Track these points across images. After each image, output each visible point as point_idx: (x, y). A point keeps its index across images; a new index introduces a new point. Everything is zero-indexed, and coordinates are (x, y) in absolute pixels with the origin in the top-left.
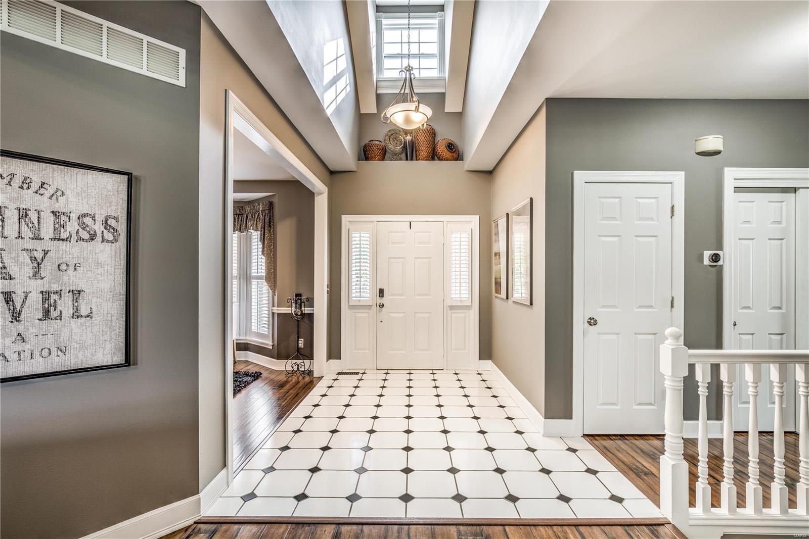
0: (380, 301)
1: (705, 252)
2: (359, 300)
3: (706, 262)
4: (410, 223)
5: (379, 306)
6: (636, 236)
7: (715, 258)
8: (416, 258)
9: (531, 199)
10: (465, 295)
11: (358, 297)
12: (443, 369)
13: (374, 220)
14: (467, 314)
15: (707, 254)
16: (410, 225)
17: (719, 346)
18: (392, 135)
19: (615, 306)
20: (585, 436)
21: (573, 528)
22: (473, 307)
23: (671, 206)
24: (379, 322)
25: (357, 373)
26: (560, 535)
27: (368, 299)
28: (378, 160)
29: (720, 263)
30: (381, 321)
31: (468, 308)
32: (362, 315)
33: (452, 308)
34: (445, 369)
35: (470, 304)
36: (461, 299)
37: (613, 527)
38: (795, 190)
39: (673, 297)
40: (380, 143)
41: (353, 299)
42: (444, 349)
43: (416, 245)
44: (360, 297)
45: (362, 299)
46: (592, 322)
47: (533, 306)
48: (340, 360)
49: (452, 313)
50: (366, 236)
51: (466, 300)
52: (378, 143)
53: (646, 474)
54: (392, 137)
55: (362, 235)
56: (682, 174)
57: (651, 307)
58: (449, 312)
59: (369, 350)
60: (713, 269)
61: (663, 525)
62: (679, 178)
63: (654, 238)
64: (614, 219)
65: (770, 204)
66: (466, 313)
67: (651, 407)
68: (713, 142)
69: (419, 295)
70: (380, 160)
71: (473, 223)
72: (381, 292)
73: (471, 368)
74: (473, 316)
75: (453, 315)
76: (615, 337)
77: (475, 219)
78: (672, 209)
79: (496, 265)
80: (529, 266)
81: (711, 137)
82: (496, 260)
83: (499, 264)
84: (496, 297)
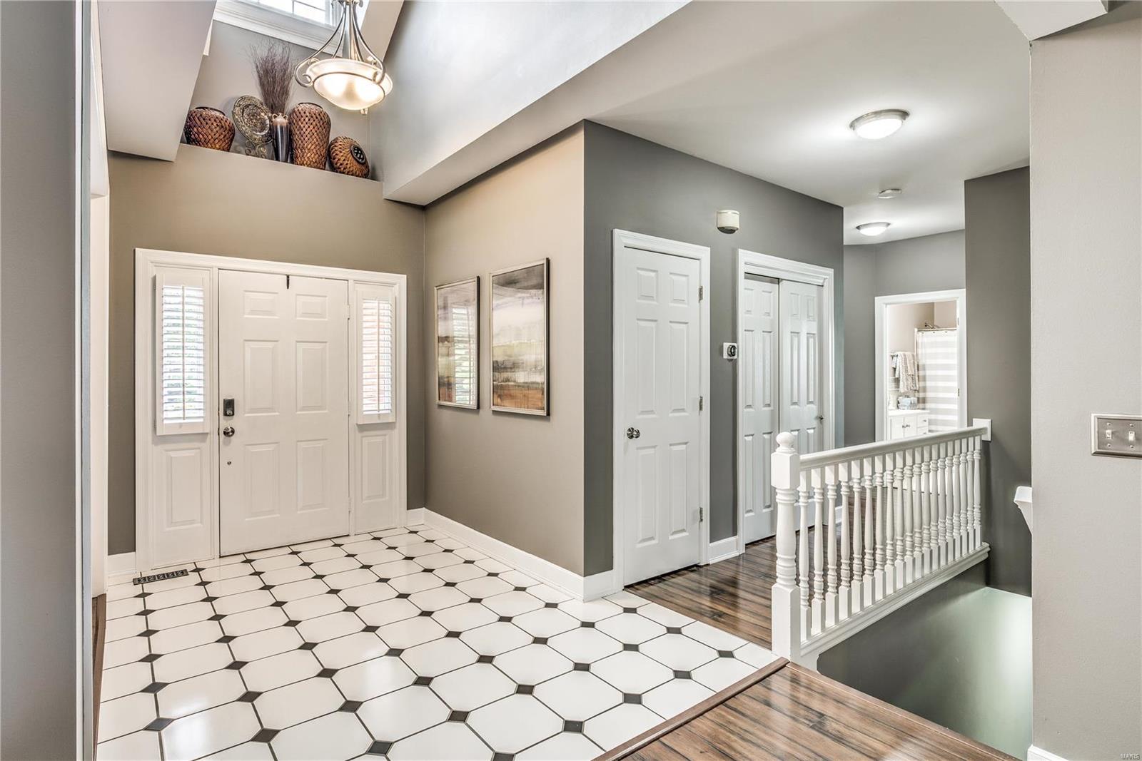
0: (226, 423)
1: (724, 344)
2: (181, 425)
3: (725, 356)
4: (288, 277)
5: (225, 433)
6: (671, 322)
7: (732, 352)
8: (297, 342)
9: (547, 261)
10: (386, 405)
11: (180, 418)
12: (348, 535)
13: (214, 264)
14: (387, 437)
15: (726, 345)
16: (288, 281)
18: (247, 106)
19: (652, 411)
20: (627, 587)
21: (721, 706)
22: (397, 425)
23: (698, 287)
24: (224, 463)
25: (182, 572)
26: (721, 722)
27: (202, 420)
28: (219, 149)
29: (735, 357)
30: (229, 463)
31: (389, 426)
32: (182, 453)
33: (363, 428)
34: (352, 533)
35: (394, 421)
36: (381, 412)
37: (753, 687)
38: (778, 281)
39: (701, 397)
40: (222, 116)
41: (165, 422)
42: (350, 500)
43: (298, 318)
44: (184, 418)
45: (186, 421)
46: (632, 434)
47: (551, 417)
48: (133, 553)
49: (362, 437)
50: (195, 296)
51: (388, 414)
52: (218, 114)
53: (720, 616)
54: (247, 111)
55: (187, 293)
56: (708, 250)
57: (683, 410)
58: (359, 435)
59: (201, 522)
60: (731, 363)
61: (784, 666)
62: (704, 253)
63: (684, 325)
64: (652, 298)
65: (763, 293)
66: (385, 435)
67: (684, 534)
68: (731, 218)
69: (304, 409)
70: (223, 150)
71: (397, 286)
72: (229, 405)
73: (393, 526)
74: (398, 441)
75: (366, 441)
76: (652, 451)
77: (401, 280)
78: (701, 290)
79: (443, 356)
80: (543, 357)
81: (730, 212)
82: (442, 349)
83: (448, 355)
84: (440, 406)
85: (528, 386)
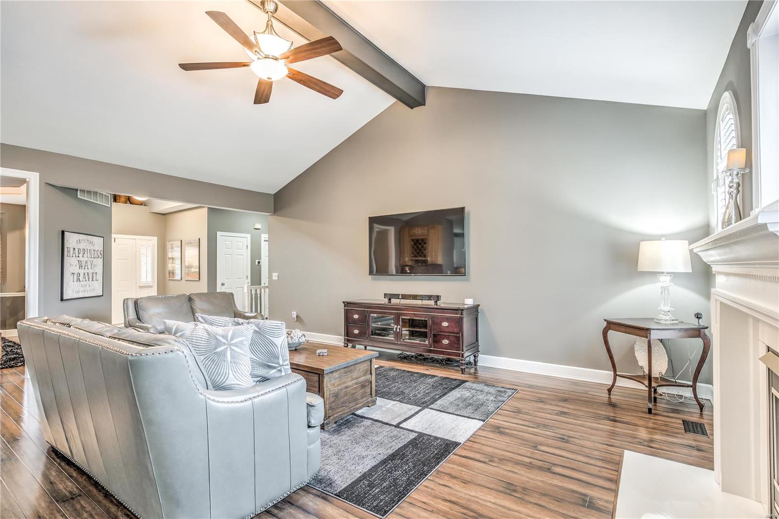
3: (257, 264)
4: (115, 239)
6: (236, 255)
7: (259, 262)
8: (118, 259)
9: (199, 239)
10: (149, 279)
15: (257, 261)
17: (260, 285)
19: (230, 279)
22: (154, 286)
29: (260, 264)
31: (151, 287)
33: (141, 287)
35: (152, 284)
36: (147, 282)
39: (247, 275)
43: (118, 252)
46: (223, 284)
47: (200, 280)
49: (141, 290)
51: (150, 282)
56: (250, 235)
57: (241, 278)
60: (258, 266)
62: (249, 236)
63: (241, 256)
64: (230, 249)
66: (149, 289)
68: (258, 226)
69: (120, 281)
71: (153, 241)
74: (154, 291)
76: (230, 289)
77: (155, 239)
78: (247, 246)
79: (170, 264)
80: (198, 264)
81: (258, 224)
82: (170, 261)
83: (173, 263)
84: (169, 280)
85: (194, 272)
